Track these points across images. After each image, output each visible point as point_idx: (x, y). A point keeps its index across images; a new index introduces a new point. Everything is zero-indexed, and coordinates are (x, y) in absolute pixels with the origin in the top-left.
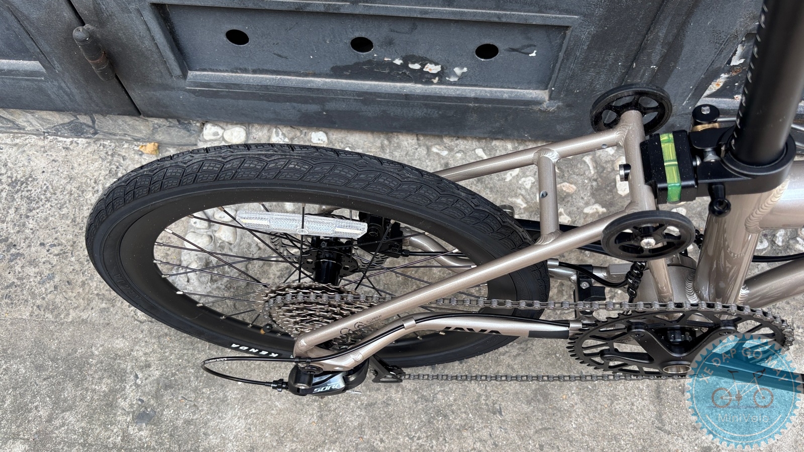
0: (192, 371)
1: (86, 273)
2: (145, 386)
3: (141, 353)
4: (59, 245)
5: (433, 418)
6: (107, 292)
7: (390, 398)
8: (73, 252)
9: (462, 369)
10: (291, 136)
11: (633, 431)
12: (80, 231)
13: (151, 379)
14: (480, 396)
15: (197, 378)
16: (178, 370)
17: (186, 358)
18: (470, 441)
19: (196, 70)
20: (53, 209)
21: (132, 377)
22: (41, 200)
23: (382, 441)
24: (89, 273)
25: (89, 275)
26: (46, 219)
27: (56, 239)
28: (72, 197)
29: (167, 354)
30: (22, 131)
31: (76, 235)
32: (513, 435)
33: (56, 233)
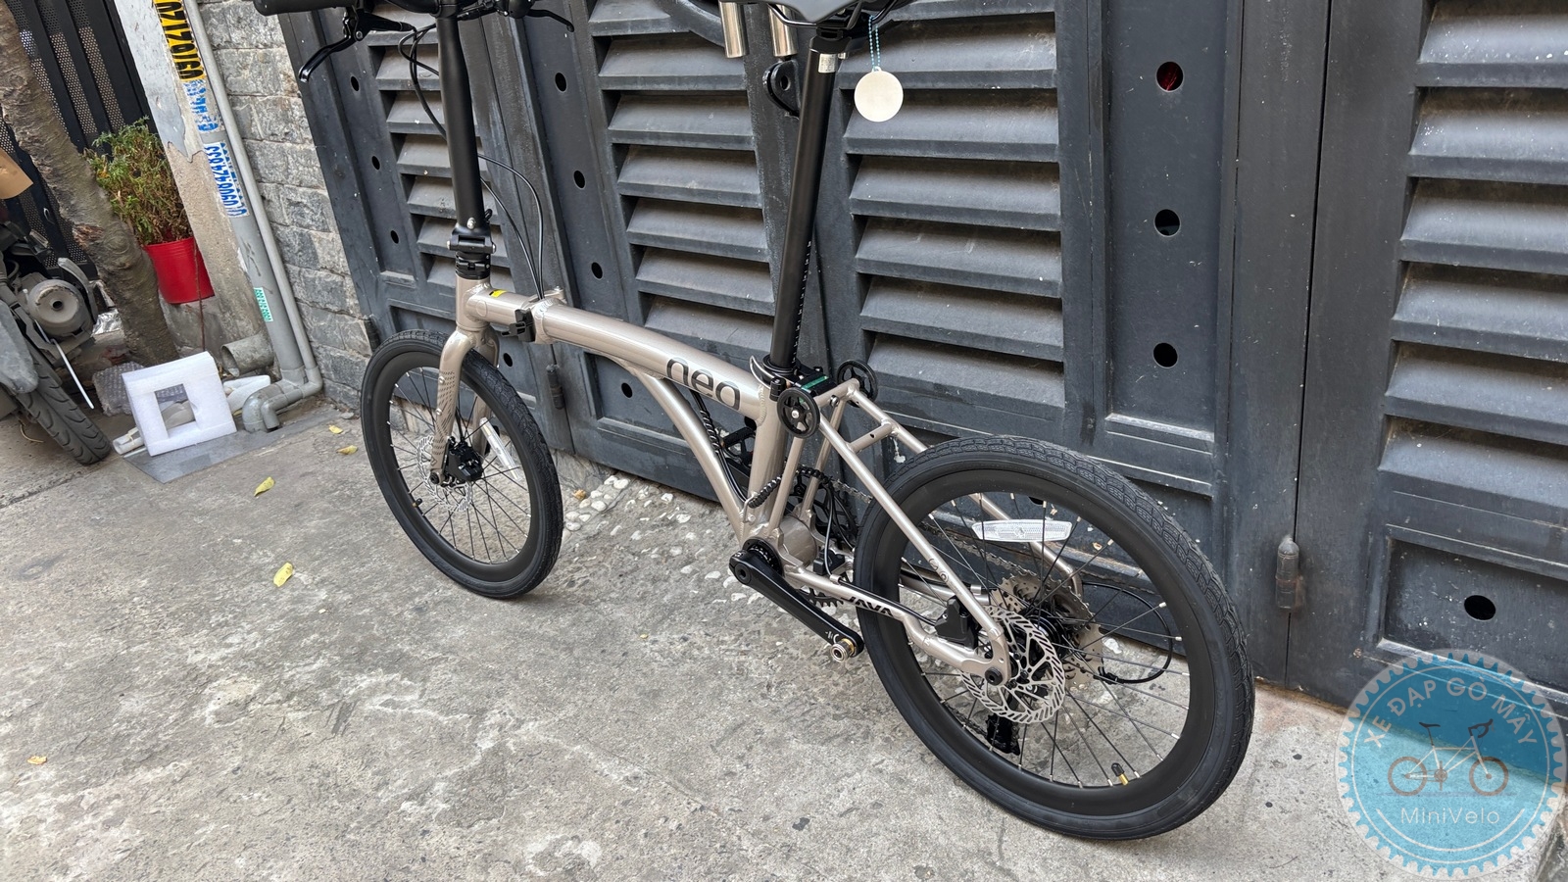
5: (570, 677)
7: (557, 656)
10: (652, 491)
11: (691, 740)
14: (614, 676)
18: (577, 698)
19: (605, 416)
23: (526, 674)
32: (608, 706)
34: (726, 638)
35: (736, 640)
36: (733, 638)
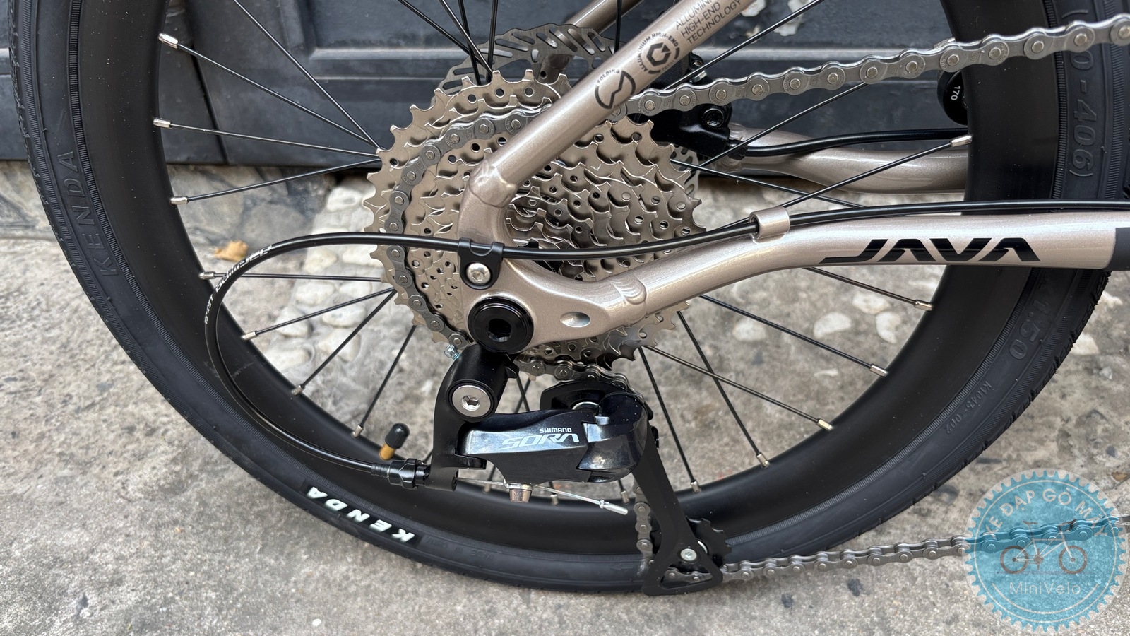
0: (213, 595)
1: (53, 421)
2: (96, 622)
3: (110, 557)
4: (23, 379)
6: (80, 451)
8: (43, 390)
9: (861, 605)
12: (70, 360)
13: (114, 608)
15: (220, 610)
16: (180, 594)
17: (205, 568)
19: (330, 46)
20: (36, 331)
21: (74, 603)
22: (20, 320)
24: (57, 421)
25: (58, 424)
26: (16, 344)
27: (21, 371)
28: (76, 315)
29: (165, 560)
30: (30, 233)
31: (59, 365)
33: (26, 361)
34: (1041, 454)
35: (1066, 450)
36: (1054, 447)
